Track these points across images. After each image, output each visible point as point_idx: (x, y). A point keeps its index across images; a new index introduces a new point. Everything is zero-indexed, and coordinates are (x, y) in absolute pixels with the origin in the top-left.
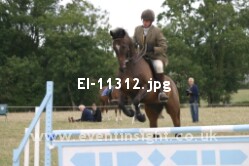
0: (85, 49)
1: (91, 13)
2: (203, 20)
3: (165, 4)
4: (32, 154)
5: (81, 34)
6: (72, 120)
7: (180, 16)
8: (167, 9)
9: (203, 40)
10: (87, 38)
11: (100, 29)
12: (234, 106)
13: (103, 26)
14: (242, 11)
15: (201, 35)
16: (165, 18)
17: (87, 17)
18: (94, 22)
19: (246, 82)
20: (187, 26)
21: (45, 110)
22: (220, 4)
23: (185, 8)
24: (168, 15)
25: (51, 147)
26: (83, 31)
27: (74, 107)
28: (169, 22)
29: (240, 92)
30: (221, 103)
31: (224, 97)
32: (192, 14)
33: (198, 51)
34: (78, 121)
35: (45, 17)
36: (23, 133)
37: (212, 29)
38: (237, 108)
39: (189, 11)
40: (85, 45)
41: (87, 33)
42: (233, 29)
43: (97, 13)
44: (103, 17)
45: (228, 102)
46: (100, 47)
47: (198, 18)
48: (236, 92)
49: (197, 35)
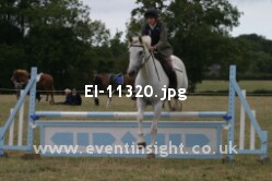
0: (66, 39)
1: (74, 7)
2: (173, 16)
4: (16, 132)
5: (65, 26)
6: (53, 103)
8: (141, 5)
9: (173, 34)
10: (68, 29)
11: (80, 23)
13: (84, 20)
14: (209, 10)
15: (171, 30)
16: (139, 13)
17: (69, 11)
18: (75, 15)
19: (210, 74)
21: (28, 93)
22: (189, 3)
23: (157, 5)
24: (142, 11)
25: (34, 127)
26: (65, 23)
27: (54, 91)
28: (142, 17)
29: (204, 82)
32: (163, 10)
34: (58, 104)
35: (31, 7)
36: (9, 112)
37: (181, 25)
38: (200, 97)
39: (160, 8)
41: (68, 25)
43: (79, 8)
44: (84, 11)
46: (80, 38)
47: (169, 15)
48: (200, 82)
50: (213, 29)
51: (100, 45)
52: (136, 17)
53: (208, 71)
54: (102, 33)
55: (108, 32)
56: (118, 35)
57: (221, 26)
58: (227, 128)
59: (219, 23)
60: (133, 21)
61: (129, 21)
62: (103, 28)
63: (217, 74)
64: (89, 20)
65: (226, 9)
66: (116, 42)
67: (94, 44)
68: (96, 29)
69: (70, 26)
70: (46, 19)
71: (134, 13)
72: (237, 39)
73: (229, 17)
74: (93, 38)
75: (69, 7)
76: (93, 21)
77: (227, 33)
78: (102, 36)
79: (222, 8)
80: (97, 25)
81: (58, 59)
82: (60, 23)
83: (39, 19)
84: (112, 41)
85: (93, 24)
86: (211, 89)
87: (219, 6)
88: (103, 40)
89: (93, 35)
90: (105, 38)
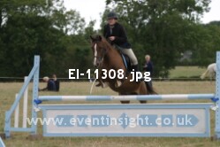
2: (146, 4)
5: (39, 14)
9: (146, 21)
10: (44, 17)
11: (56, 11)
12: (172, 80)
13: (58, 8)
15: (144, 18)
19: (182, 60)
20: (132, 10)
26: (41, 12)
28: (116, 5)
29: (177, 68)
30: (160, 78)
33: (142, 32)
37: (154, 13)
38: (176, 82)
40: (42, 24)
41: (43, 14)
46: (55, 26)
47: (142, 3)
48: (174, 68)
49: (140, 18)
50: (184, 16)
51: (76, 33)
53: (181, 57)
54: (78, 22)
55: (83, 20)
56: (92, 23)
59: (191, 11)
60: (107, 11)
62: (78, 17)
63: (190, 60)
66: (90, 30)
68: (72, 18)
72: (207, 25)
74: (68, 26)
76: (68, 10)
77: (198, 19)
78: (78, 24)
80: (72, 13)
84: (87, 29)
85: (68, 13)
86: (185, 75)
88: (79, 29)
89: (69, 23)
90: (80, 26)
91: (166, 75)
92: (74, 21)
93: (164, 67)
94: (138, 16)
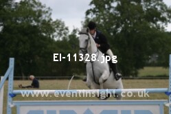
0: (33, 35)
1: (38, 8)
2: (119, 15)
3: (91, 3)
6: (21, 87)
7: (102, 12)
8: (93, 6)
9: (120, 30)
10: (35, 27)
11: (44, 21)
12: (140, 79)
13: (47, 19)
14: (148, 9)
15: (118, 26)
16: (91, 13)
17: (35, 12)
18: (40, 15)
19: (150, 61)
20: (107, 20)
21: (7, 79)
22: (133, 4)
23: (106, 6)
24: (94, 11)
25: (12, 106)
26: (32, 22)
27: (24, 77)
28: (95, 16)
30: (131, 77)
31: (134, 72)
32: (111, 11)
35: (4, 10)
37: (126, 22)
39: (109, 9)
41: (34, 23)
42: (141, 23)
43: (43, 9)
44: (47, 12)
45: (136, 76)
46: (44, 34)
47: (116, 14)
49: (114, 26)
50: (152, 25)
51: (61, 39)
52: (89, 16)
53: (148, 59)
54: (62, 30)
55: (67, 29)
56: (75, 31)
57: (159, 23)
58: (168, 105)
59: (157, 20)
60: (87, 20)
61: (84, 20)
62: (63, 26)
63: (156, 62)
64: (51, 19)
65: (162, 9)
66: (73, 37)
67: (56, 39)
68: (58, 27)
69: (36, 24)
70: (17, 19)
71: (88, 13)
73: (165, 15)
74: (55, 34)
75: (35, 9)
76: (54, 20)
77: (163, 28)
78: (63, 32)
79: (159, 8)
80: (58, 23)
81: (26, 51)
82: (28, 22)
83: (11, 19)
84: (70, 36)
85: (55, 22)
86: (151, 74)
87: (156, 7)
88: (64, 35)
89: (55, 31)
90: (65, 34)
91: (136, 74)
92: (59, 29)
93: (134, 68)
94: (113, 25)
